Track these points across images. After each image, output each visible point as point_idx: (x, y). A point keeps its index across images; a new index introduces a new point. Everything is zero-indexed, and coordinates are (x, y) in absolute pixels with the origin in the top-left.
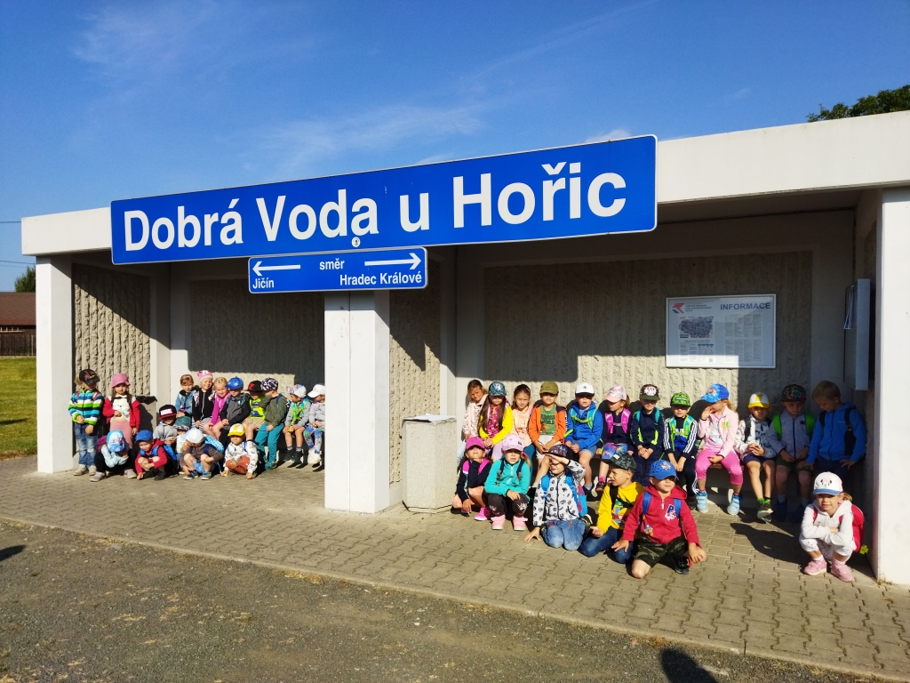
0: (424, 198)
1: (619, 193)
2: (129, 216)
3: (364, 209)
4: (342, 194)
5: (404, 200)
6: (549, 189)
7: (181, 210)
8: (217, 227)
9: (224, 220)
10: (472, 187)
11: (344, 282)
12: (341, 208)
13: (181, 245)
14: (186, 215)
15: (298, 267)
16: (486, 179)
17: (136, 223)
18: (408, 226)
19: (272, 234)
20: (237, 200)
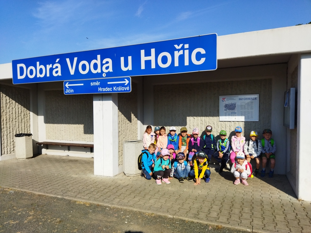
0: (130, 58)
1: (203, 56)
2: (19, 66)
3: (107, 62)
4: (99, 57)
5: (122, 59)
6: (177, 54)
7: (38, 63)
8: (51, 70)
9: (54, 67)
10: (148, 54)
11: (100, 90)
12: (98, 62)
13: (38, 76)
14: (40, 65)
15: (82, 84)
16: (153, 51)
17: (21, 68)
18: (124, 69)
19: (72, 72)
20: (59, 59)
